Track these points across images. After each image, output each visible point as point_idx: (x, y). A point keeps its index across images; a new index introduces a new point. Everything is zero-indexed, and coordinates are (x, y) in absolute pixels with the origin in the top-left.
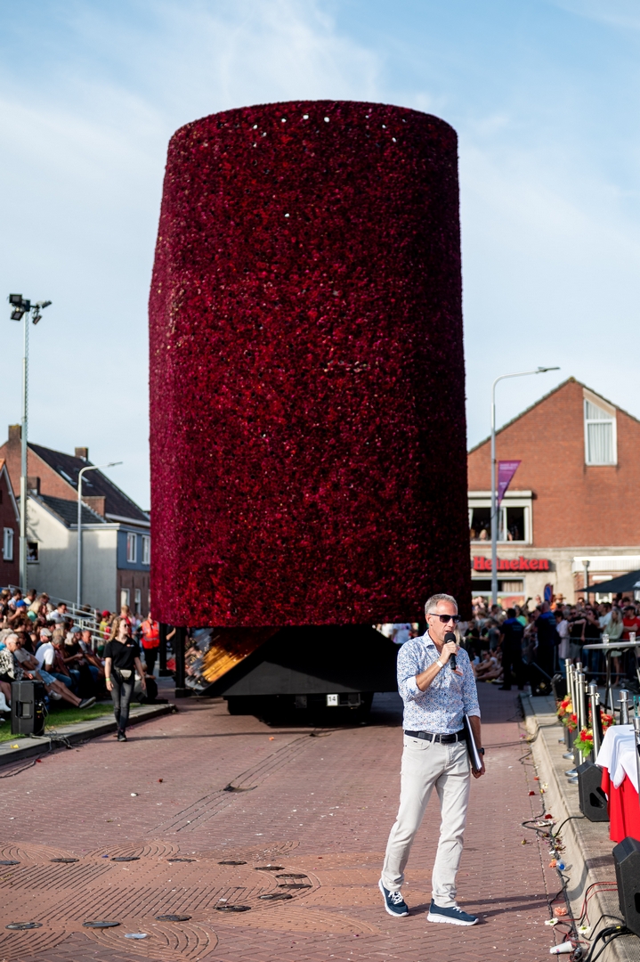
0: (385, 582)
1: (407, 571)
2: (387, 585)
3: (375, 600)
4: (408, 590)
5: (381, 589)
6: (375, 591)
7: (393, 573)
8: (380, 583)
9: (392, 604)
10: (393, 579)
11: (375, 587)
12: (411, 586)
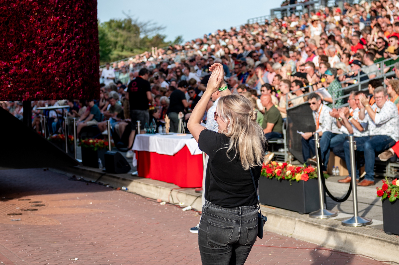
0: (25, 56)
1: (48, 44)
2: (28, 58)
3: (15, 74)
4: (50, 65)
5: (22, 63)
6: (15, 65)
7: (34, 46)
8: (20, 56)
9: (33, 79)
10: (34, 52)
11: (15, 60)
12: (52, 60)
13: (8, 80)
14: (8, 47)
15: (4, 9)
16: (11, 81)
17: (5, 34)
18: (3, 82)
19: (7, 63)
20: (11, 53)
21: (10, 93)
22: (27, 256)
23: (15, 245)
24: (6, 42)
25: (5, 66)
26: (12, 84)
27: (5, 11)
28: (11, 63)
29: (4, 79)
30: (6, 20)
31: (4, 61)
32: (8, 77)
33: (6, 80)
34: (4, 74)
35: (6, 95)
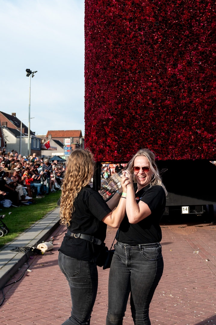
13: (213, 146)
14: (212, 125)
15: (210, 101)
16: (215, 146)
17: (210, 116)
18: (210, 147)
19: (212, 135)
20: (214, 129)
21: (214, 154)
22: (212, 246)
23: (208, 240)
24: (211, 122)
25: (211, 137)
26: (215, 149)
27: (210, 102)
28: (215, 135)
29: (210, 145)
30: (211, 108)
31: (210, 134)
32: (213, 144)
33: (212, 146)
34: (210, 142)
35: (211, 156)
